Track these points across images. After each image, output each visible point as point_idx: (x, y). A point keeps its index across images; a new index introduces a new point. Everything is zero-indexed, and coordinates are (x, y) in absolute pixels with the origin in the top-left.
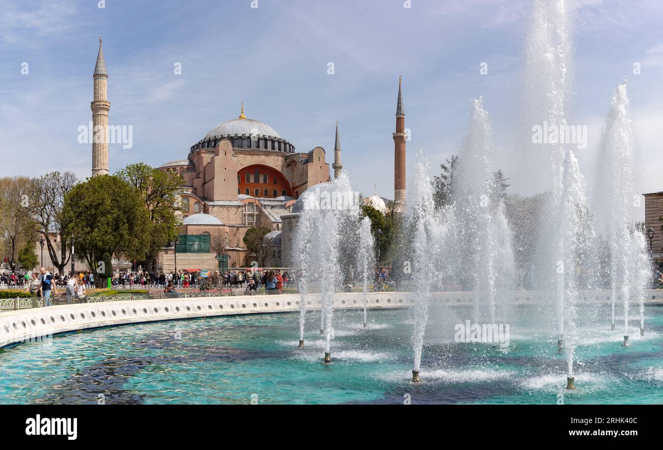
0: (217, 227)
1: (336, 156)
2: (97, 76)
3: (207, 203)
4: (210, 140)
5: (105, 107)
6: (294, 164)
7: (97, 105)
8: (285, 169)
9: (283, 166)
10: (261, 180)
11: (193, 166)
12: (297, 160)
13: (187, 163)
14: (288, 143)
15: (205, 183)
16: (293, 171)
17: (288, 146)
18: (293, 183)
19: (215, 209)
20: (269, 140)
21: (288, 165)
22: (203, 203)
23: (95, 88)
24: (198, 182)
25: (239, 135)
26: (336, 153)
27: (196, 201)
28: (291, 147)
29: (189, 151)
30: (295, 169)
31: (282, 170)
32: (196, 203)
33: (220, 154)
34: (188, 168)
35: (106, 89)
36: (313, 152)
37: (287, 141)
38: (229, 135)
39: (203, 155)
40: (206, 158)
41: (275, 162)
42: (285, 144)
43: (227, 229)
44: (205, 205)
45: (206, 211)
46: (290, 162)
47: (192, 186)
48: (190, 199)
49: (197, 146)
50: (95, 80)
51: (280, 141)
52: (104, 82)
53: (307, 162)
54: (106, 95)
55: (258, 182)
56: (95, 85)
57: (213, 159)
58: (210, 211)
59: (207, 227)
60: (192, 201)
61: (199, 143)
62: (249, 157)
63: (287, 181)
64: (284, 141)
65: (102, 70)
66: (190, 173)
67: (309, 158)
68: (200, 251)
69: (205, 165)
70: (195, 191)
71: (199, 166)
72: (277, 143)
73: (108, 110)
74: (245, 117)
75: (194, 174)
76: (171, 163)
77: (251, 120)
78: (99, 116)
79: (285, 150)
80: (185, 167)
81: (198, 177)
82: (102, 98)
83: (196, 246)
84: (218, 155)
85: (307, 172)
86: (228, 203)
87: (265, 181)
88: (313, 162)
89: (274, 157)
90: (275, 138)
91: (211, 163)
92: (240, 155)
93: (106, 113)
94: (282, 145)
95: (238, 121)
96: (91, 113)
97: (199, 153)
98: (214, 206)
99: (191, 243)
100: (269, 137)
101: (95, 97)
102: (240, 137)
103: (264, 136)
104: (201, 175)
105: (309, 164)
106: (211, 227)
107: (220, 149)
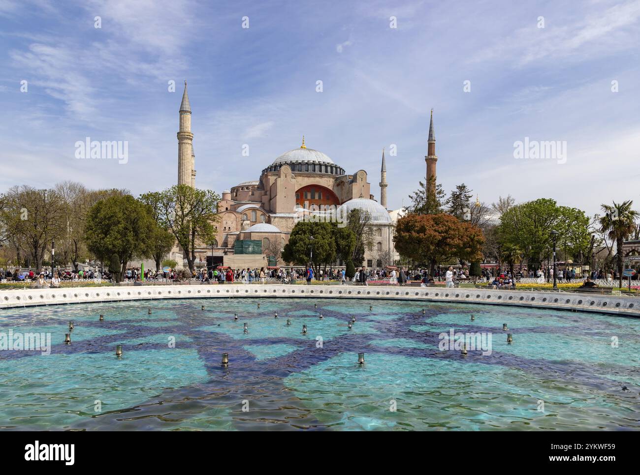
0: (274, 234)
1: (382, 176)
2: (182, 112)
3: (271, 215)
4: (276, 165)
5: (188, 137)
6: (342, 184)
7: (182, 135)
8: (336, 188)
9: (333, 186)
10: (317, 197)
11: (262, 185)
12: (345, 181)
13: (258, 184)
14: (339, 168)
15: (271, 199)
16: (342, 189)
17: (339, 169)
18: (342, 199)
19: (276, 219)
20: (323, 165)
21: (338, 185)
22: (268, 215)
23: (181, 122)
24: (265, 199)
25: (299, 161)
26: (382, 174)
27: (262, 213)
28: (342, 170)
29: (261, 174)
30: (344, 187)
31: (333, 189)
32: (262, 215)
33: (281, 176)
34: (258, 187)
35: (190, 123)
36: (357, 175)
37: (339, 165)
38: (291, 161)
39: (269, 177)
40: (272, 179)
41: (327, 183)
42: (336, 168)
43: (283, 236)
44: (269, 216)
45: (269, 221)
46: (340, 183)
47: (261, 202)
48: (257, 211)
49: (267, 169)
50: (181, 115)
51: (332, 165)
52: (188, 117)
53: (352, 182)
54: (190, 127)
55: (314, 198)
56: (181, 119)
57: (276, 180)
58: (272, 221)
59: (267, 234)
60: (259, 213)
61: (268, 168)
62: (306, 179)
63: (337, 198)
64: (336, 165)
65: (187, 107)
66: (259, 191)
67: (354, 178)
68: (253, 253)
69: (271, 185)
70: (263, 206)
71: (267, 186)
72: (330, 167)
73: (191, 140)
74: (305, 147)
75: (263, 192)
76: (245, 183)
77: (309, 150)
78: (184, 144)
79: (336, 173)
80: (256, 187)
81: (266, 194)
82: (186, 130)
83: (250, 249)
84: (280, 177)
85: (352, 190)
86: (287, 215)
87: (320, 198)
88: (357, 182)
89: (326, 178)
90: (328, 163)
91: (275, 184)
92: (299, 177)
93: (189, 141)
94: (334, 169)
95: (299, 151)
96: (178, 141)
97: (267, 176)
98: (275, 217)
99: (247, 247)
100: (324, 162)
101: (181, 129)
102: (300, 163)
103: (319, 162)
104: (268, 193)
105: (353, 183)
106: (270, 234)
107: (282, 172)
